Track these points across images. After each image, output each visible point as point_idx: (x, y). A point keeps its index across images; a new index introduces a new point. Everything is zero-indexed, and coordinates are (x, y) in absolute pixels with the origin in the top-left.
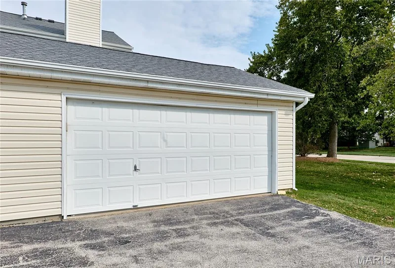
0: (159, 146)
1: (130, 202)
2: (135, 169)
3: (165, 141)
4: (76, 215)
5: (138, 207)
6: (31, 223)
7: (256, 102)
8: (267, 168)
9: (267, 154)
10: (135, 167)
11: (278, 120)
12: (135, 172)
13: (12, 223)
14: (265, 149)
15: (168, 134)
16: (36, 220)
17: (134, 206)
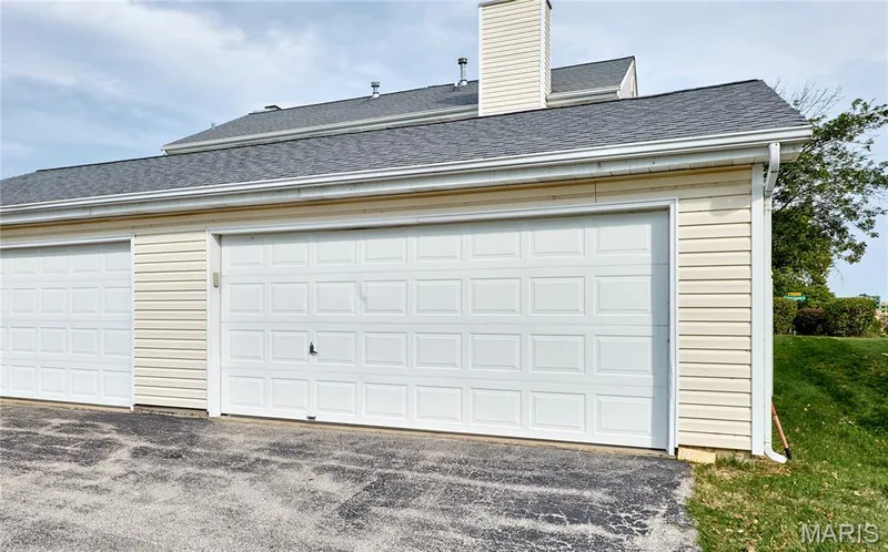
0: (353, 309)
1: (303, 408)
2: (312, 351)
3: (364, 299)
4: (233, 415)
5: (317, 420)
6: (179, 414)
7: (590, 189)
8: (651, 377)
9: (650, 334)
10: (312, 348)
11: (676, 232)
12: (311, 356)
13: (162, 410)
14: (645, 319)
15: (369, 284)
16: (194, 412)
17: (309, 418)
